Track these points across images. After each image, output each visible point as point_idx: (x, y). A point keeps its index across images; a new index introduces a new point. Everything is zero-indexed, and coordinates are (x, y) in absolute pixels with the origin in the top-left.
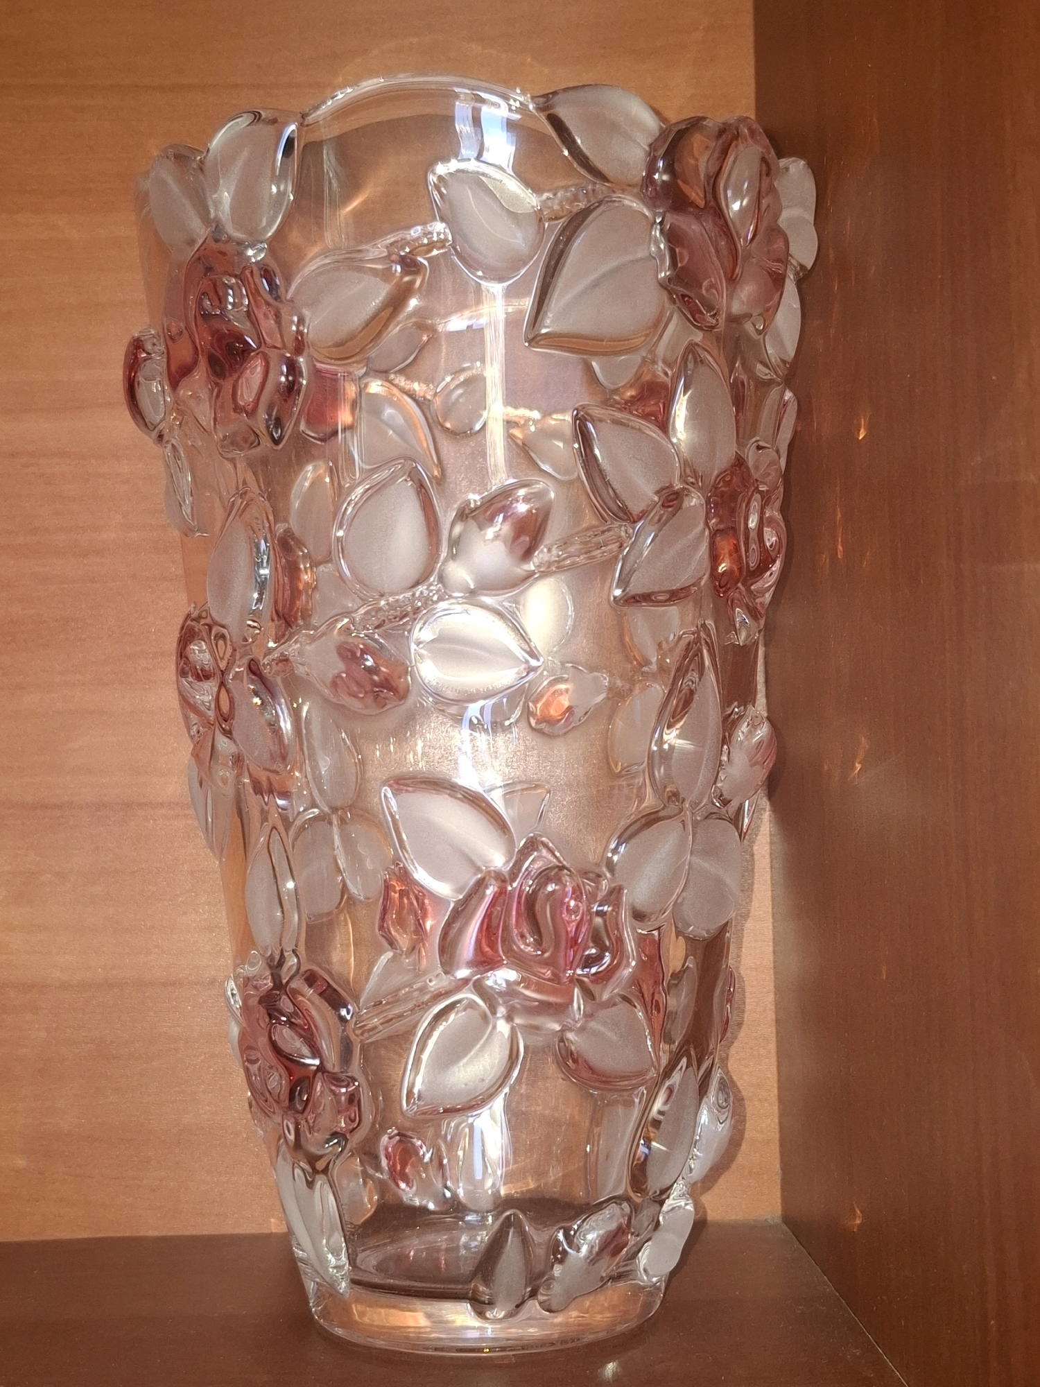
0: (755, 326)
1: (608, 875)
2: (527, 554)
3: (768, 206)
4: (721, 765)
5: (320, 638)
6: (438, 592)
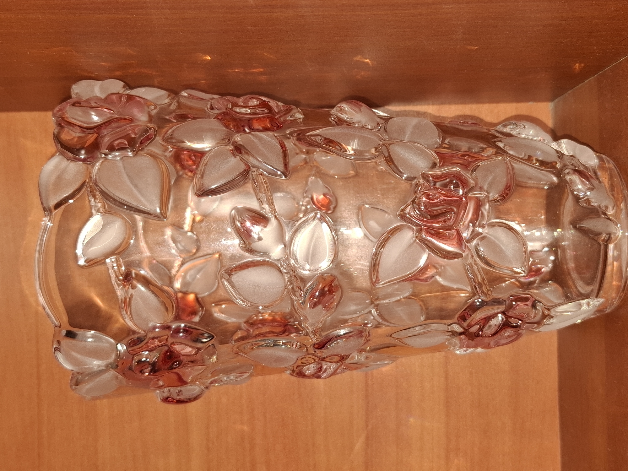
0: (153, 110)
2: (267, 219)
3: (96, 103)
4: (361, 127)
5: (305, 316)
6: (284, 261)
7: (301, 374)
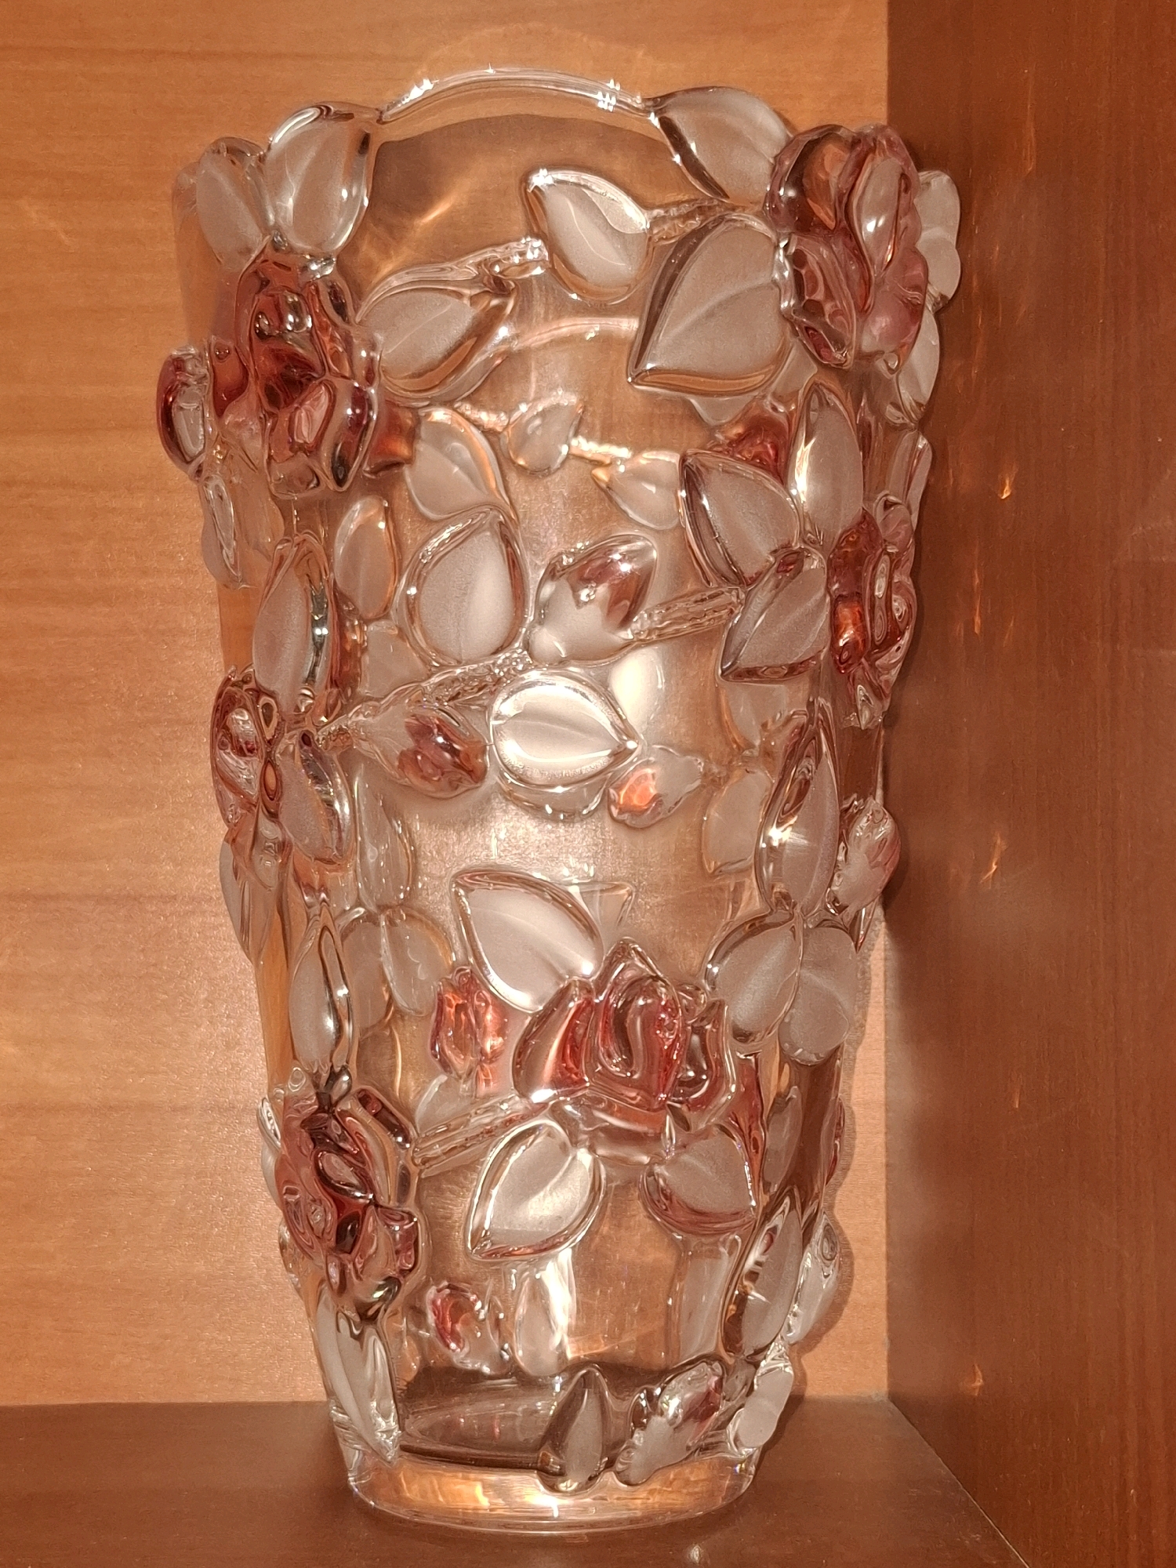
0: (887, 363)
1: (708, 988)
2: (626, 621)
3: (906, 228)
4: (836, 866)
5: (385, 710)
6: (523, 659)
7: (228, 704)
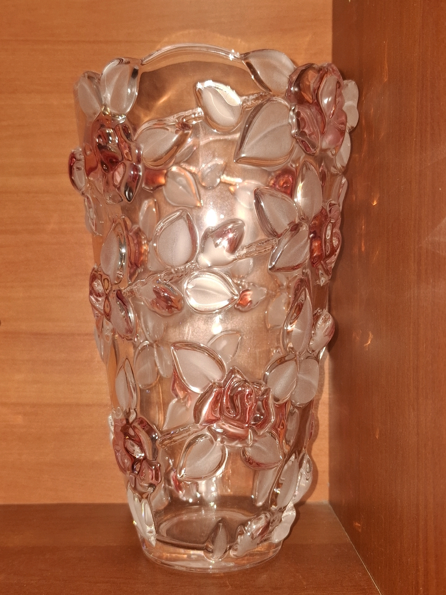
0: (332, 152)
1: (264, 383)
2: (234, 252)
3: (339, 102)
4: (311, 336)
5: (146, 284)
6: (196, 266)
7: (93, 278)
